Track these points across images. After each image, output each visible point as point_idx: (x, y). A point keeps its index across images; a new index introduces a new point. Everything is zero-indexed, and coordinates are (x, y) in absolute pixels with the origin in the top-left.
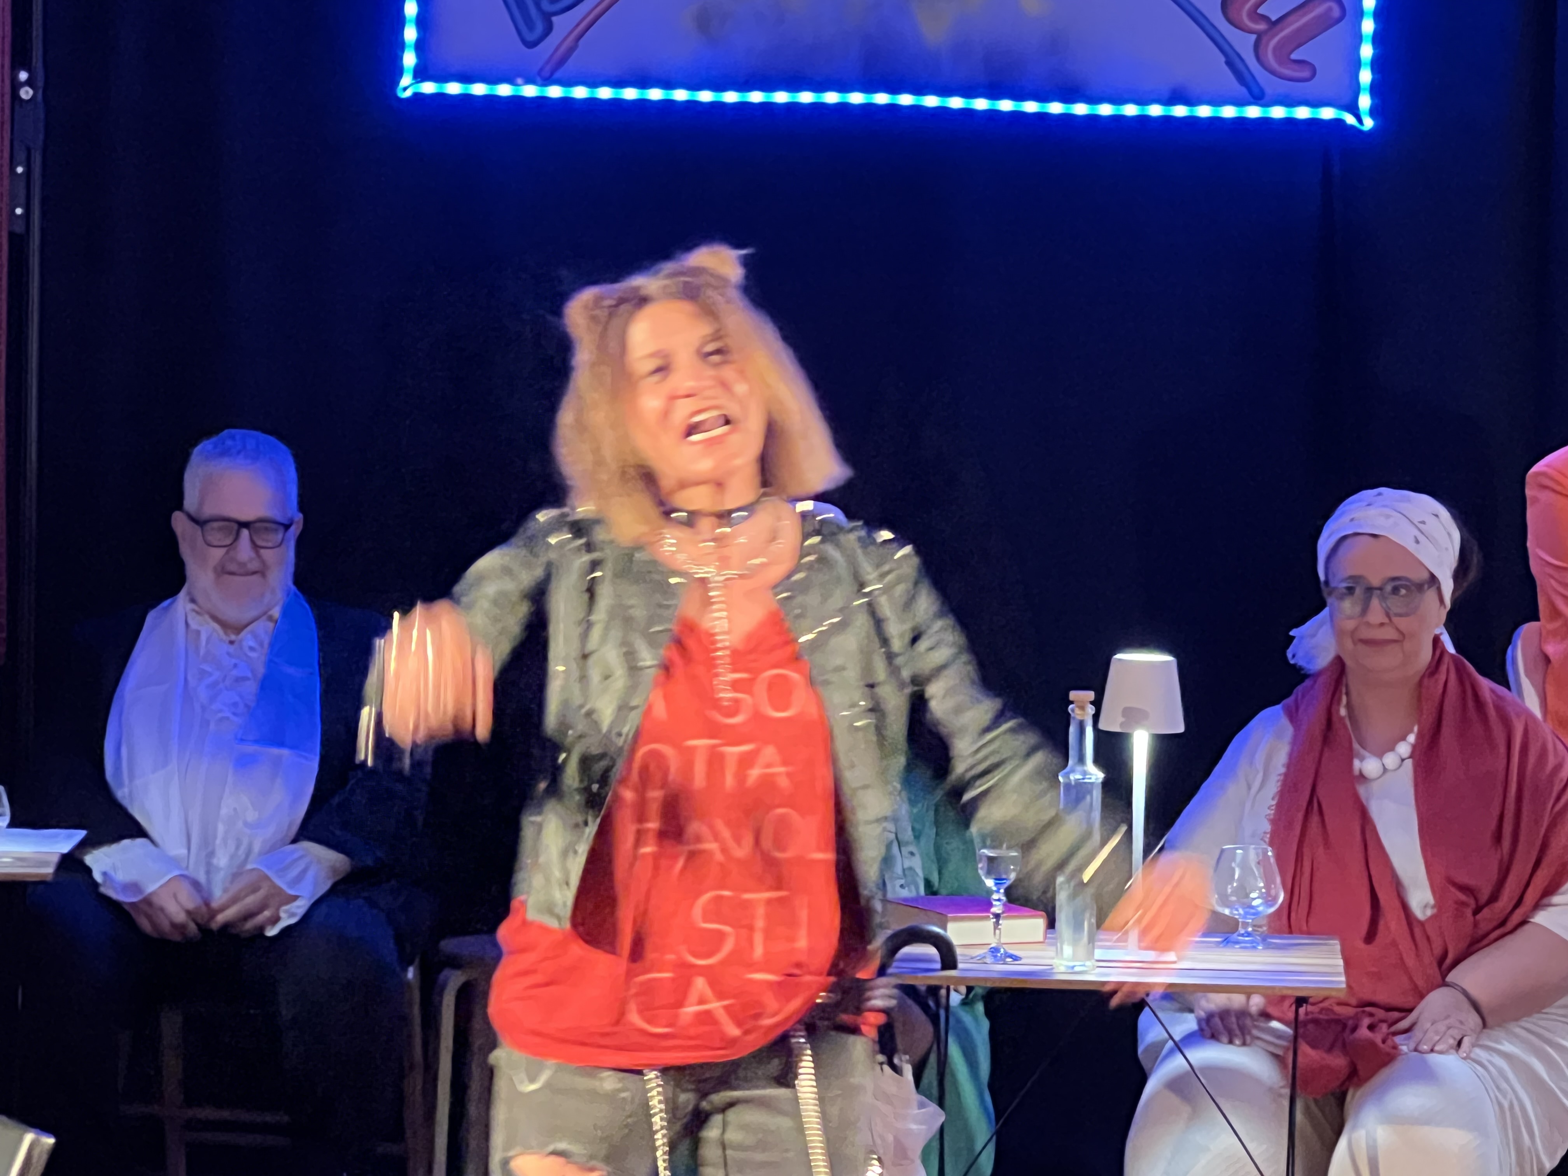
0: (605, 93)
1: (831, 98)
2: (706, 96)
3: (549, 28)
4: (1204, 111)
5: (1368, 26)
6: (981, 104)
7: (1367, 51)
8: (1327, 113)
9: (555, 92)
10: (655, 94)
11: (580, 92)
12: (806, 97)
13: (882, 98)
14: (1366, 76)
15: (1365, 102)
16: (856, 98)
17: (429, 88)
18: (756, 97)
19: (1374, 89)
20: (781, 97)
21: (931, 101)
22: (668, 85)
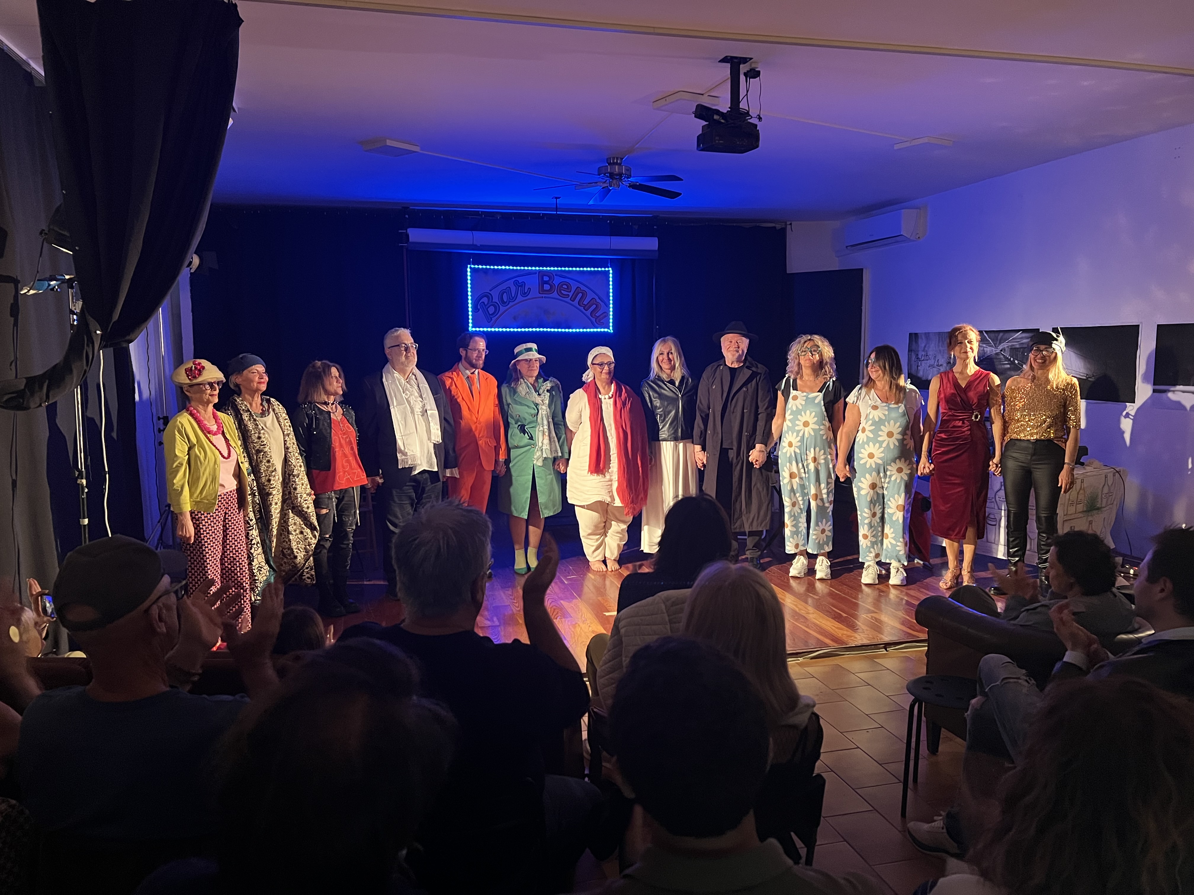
0: (501, 330)
1: (534, 330)
2: (516, 330)
3: (491, 320)
4: (588, 330)
5: (611, 317)
6: (556, 330)
7: (611, 321)
8: (606, 330)
9: (493, 330)
10: (508, 330)
11: (497, 330)
12: (530, 330)
13: (541, 329)
14: (611, 324)
15: (611, 328)
16: (538, 330)
17: (474, 329)
18: (523, 330)
19: (612, 326)
20: (527, 330)
21: (549, 330)
22: (510, 328)
